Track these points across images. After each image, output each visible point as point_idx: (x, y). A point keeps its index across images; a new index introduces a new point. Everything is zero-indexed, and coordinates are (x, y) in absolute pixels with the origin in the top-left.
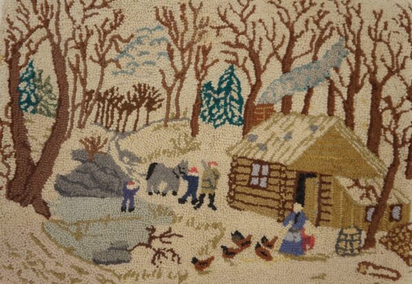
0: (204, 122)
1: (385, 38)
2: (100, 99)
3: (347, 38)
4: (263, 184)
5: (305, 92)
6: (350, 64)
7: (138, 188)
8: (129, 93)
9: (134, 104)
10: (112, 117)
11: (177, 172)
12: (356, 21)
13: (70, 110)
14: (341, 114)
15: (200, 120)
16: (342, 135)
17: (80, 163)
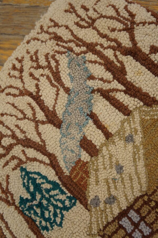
0: (50, 232)
1: (95, 16)
3: (71, 50)
4: (146, 231)
5: (90, 121)
6: (95, 62)
12: (62, 32)
14: (136, 103)
15: (45, 233)
16: (156, 117)
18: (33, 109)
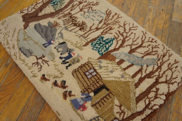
1: (173, 70)
2: (71, 17)
3: (159, 60)
4: (89, 77)
5: (130, 64)
6: (153, 68)
7: (54, 44)
8: (79, 22)
9: (78, 25)
10: (68, 23)
11: (69, 50)
12: (166, 58)
13: (61, 13)
14: (136, 80)
15: (90, 44)
16: (130, 86)
17: (48, 25)
18: (136, 44)
